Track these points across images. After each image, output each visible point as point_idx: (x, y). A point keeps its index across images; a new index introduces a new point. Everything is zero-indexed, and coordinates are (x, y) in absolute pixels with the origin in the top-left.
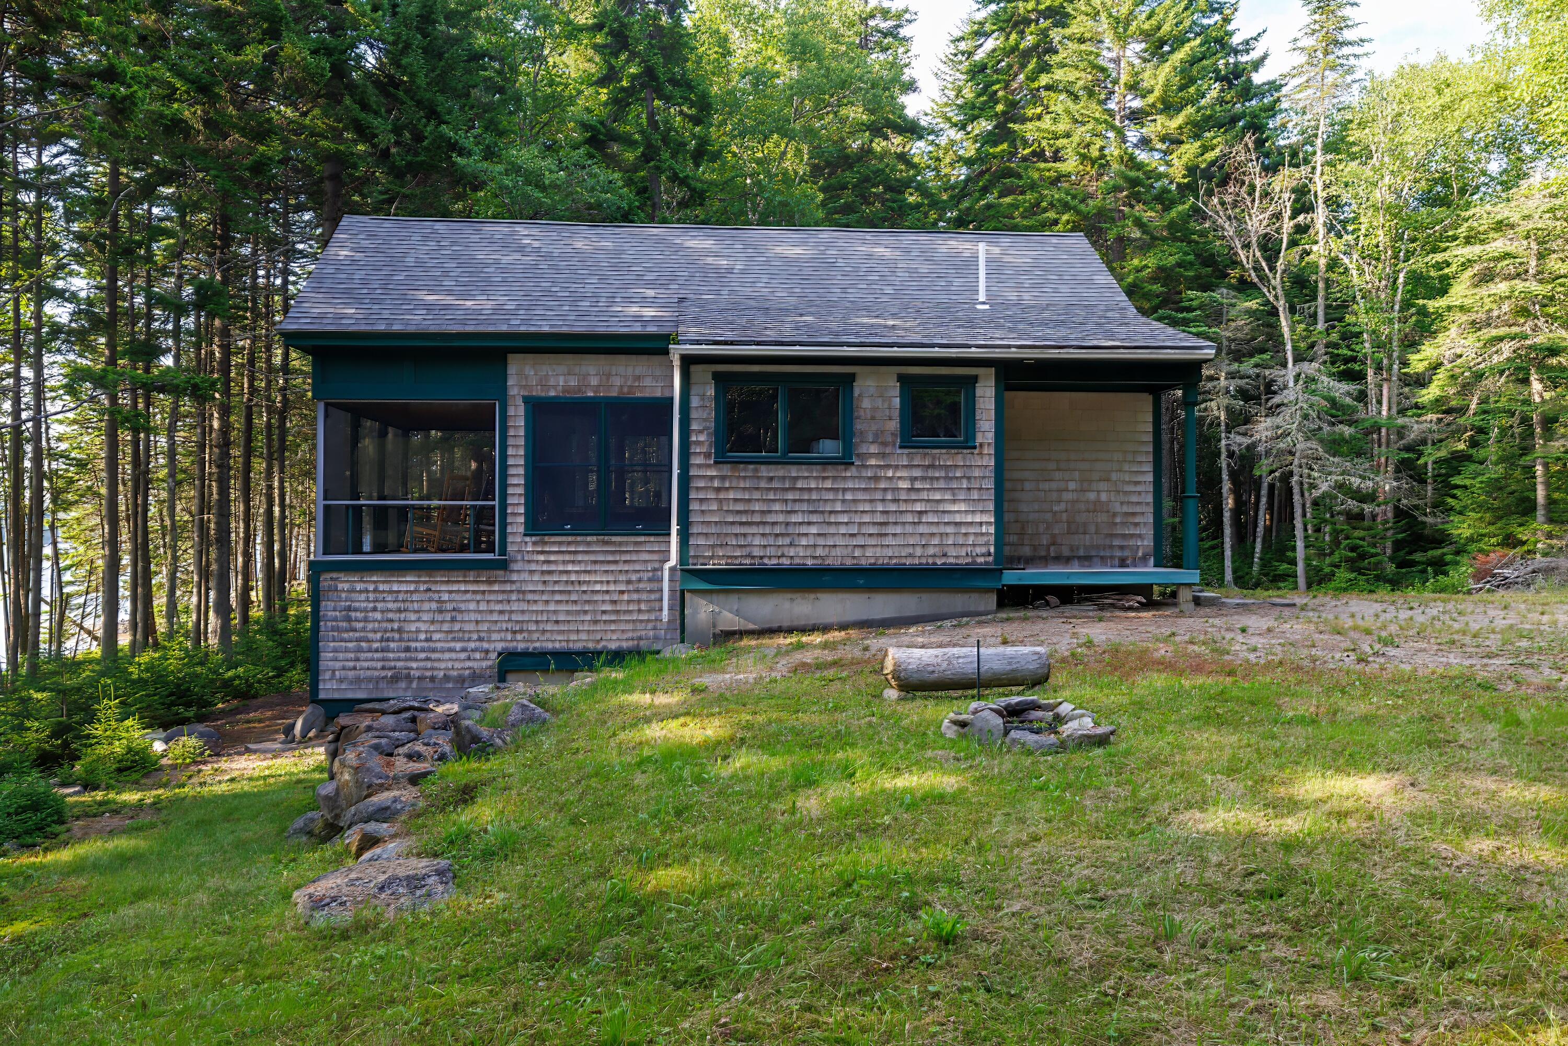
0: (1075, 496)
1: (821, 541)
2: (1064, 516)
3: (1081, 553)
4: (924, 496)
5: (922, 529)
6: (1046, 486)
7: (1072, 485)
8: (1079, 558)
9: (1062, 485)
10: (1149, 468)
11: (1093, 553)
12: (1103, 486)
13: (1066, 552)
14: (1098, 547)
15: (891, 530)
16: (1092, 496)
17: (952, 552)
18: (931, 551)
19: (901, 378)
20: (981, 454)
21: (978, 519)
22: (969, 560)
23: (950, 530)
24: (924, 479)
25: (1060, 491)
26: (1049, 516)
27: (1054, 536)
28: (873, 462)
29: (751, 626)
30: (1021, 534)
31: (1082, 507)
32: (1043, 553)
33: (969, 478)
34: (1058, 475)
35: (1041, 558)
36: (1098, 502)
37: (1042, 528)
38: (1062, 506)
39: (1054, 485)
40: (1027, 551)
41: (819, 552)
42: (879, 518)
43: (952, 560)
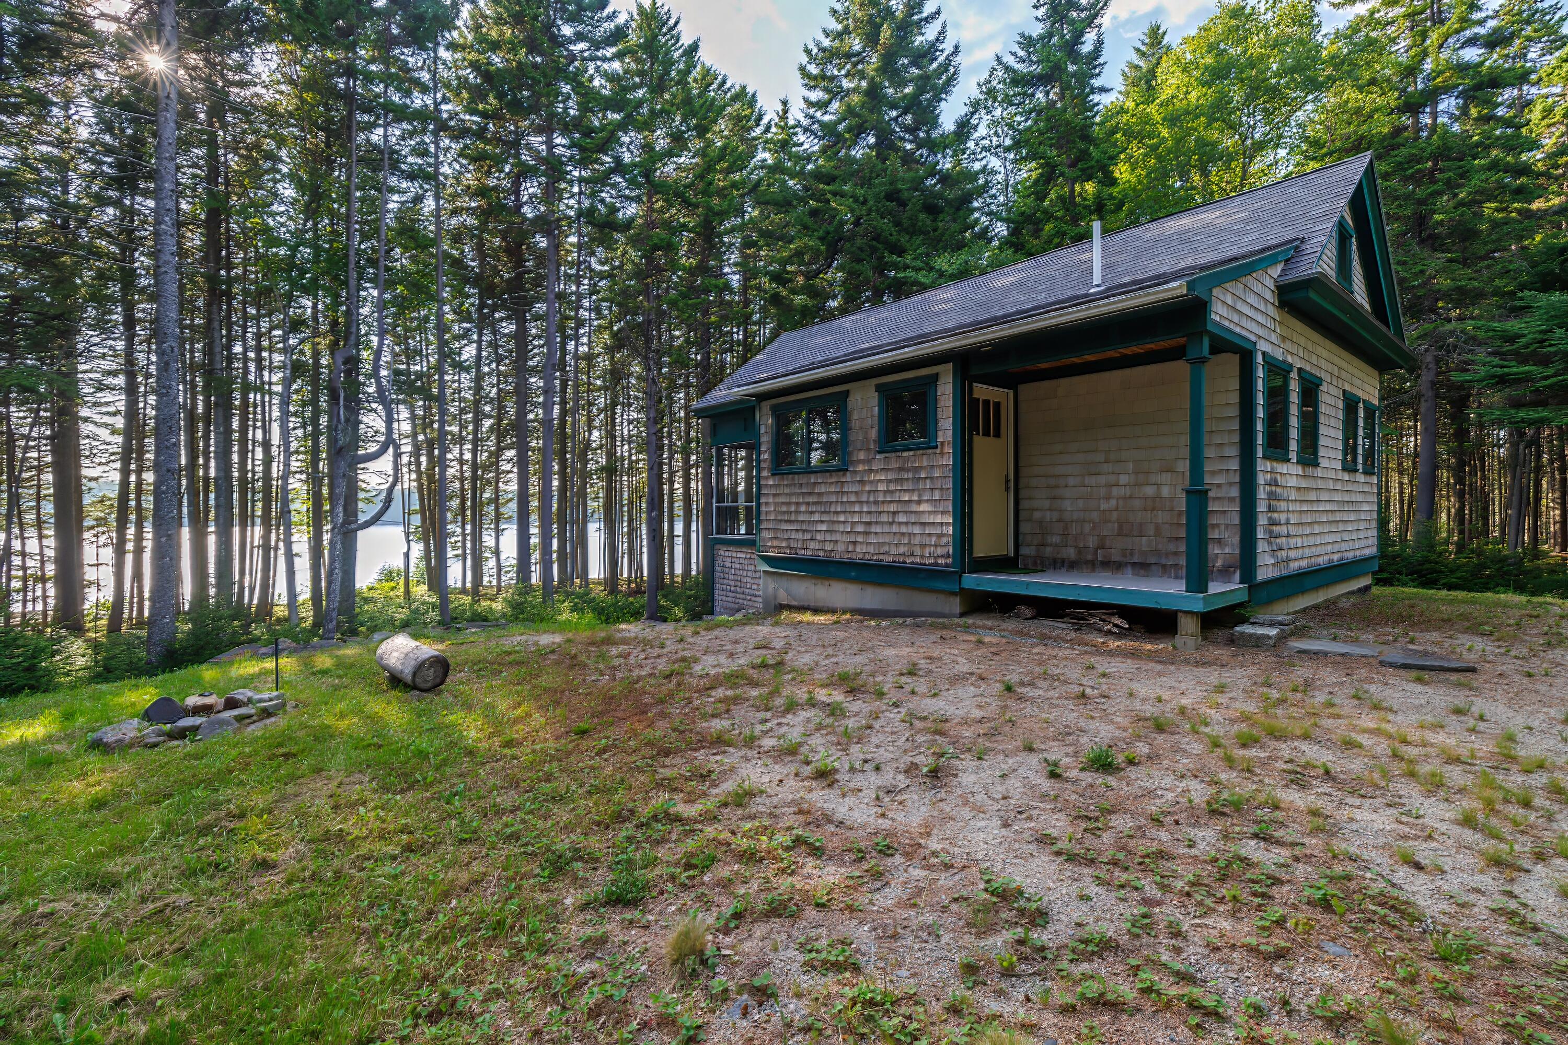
0: (1127, 491)
1: (828, 538)
2: (1115, 514)
3: (1136, 559)
4: (896, 497)
5: (895, 529)
6: (1092, 480)
7: (1124, 479)
8: (1134, 565)
9: (1112, 479)
10: (1234, 451)
11: (1152, 560)
12: (1165, 477)
13: (1116, 556)
14: (1158, 553)
15: (873, 529)
16: (1149, 491)
17: (918, 551)
18: (901, 550)
19: (879, 388)
20: (942, 453)
21: (938, 519)
22: (932, 561)
23: (917, 530)
24: (896, 481)
25: (1109, 486)
26: (1095, 516)
27: (1102, 539)
28: (861, 467)
29: (794, 603)
30: (1065, 535)
31: (1137, 504)
32: (1090, 557)
33: (932, 478)
34: (1106, 467)
35: (1087, 562)
36: (1158, 497)
37: (1087, 528)
38: (1113, 502)
39: (1102, 480)
40: (1071, 553)
41: (829, 547)
42: (866, 519)
43: (918, 560)
